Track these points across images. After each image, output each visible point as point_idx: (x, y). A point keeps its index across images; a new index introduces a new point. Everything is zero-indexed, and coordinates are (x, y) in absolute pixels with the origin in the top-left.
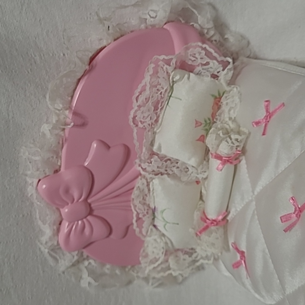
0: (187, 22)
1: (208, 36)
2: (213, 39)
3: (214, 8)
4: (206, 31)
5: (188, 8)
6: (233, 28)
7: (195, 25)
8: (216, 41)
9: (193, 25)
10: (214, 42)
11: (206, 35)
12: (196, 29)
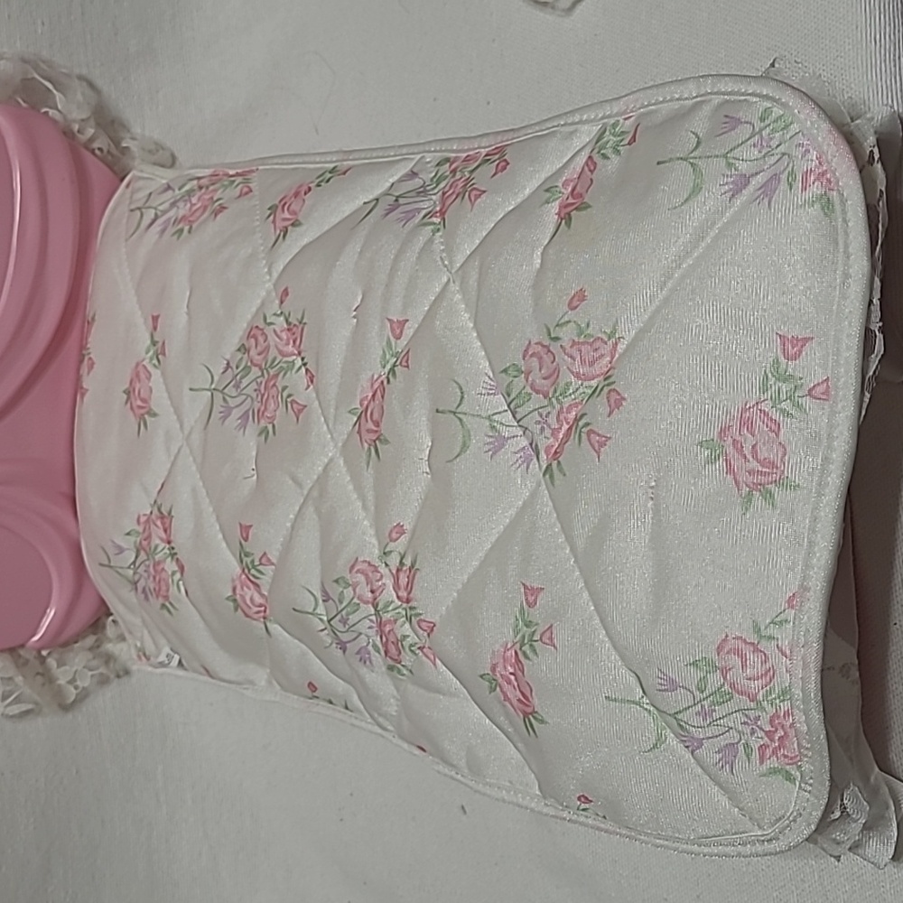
0: (34, 107)
1: (83, 138)
2: (96, 145)
3: (91, 85)
4: (76, 127)
5: (34, 78)
6: (137, 130)
7: (51, 112)
8: (100, 149)
9: (46, 113)
10: (97, 152)
11: (79, 136)
12: (55, 122)
